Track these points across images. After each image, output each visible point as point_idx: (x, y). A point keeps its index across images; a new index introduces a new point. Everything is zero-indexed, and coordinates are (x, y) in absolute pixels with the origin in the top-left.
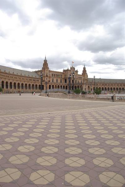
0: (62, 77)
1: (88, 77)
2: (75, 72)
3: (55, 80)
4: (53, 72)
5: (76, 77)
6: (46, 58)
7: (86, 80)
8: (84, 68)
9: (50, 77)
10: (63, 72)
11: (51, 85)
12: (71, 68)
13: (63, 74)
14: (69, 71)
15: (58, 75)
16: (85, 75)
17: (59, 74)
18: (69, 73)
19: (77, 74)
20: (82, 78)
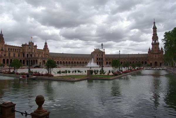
0: (20, 51)
1: (50, 52)
2: (34, 46)
3: (12, 55)
4: (10, 46)
5: (34, 51)
6: (1, 32)
7: (47, 54)
8: (46, 43)
9: (6, 51)
10: (21, 46)
11: (5, 59)
12: (29, 43)
13: (21, 49)
14: (27, 45)
15: (16, 50)
16: (45, 50)
17: (17, 48)
18: (27, 48)
19: (36, 49)
20: (43, 52)
